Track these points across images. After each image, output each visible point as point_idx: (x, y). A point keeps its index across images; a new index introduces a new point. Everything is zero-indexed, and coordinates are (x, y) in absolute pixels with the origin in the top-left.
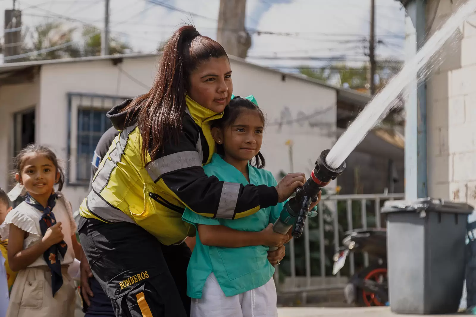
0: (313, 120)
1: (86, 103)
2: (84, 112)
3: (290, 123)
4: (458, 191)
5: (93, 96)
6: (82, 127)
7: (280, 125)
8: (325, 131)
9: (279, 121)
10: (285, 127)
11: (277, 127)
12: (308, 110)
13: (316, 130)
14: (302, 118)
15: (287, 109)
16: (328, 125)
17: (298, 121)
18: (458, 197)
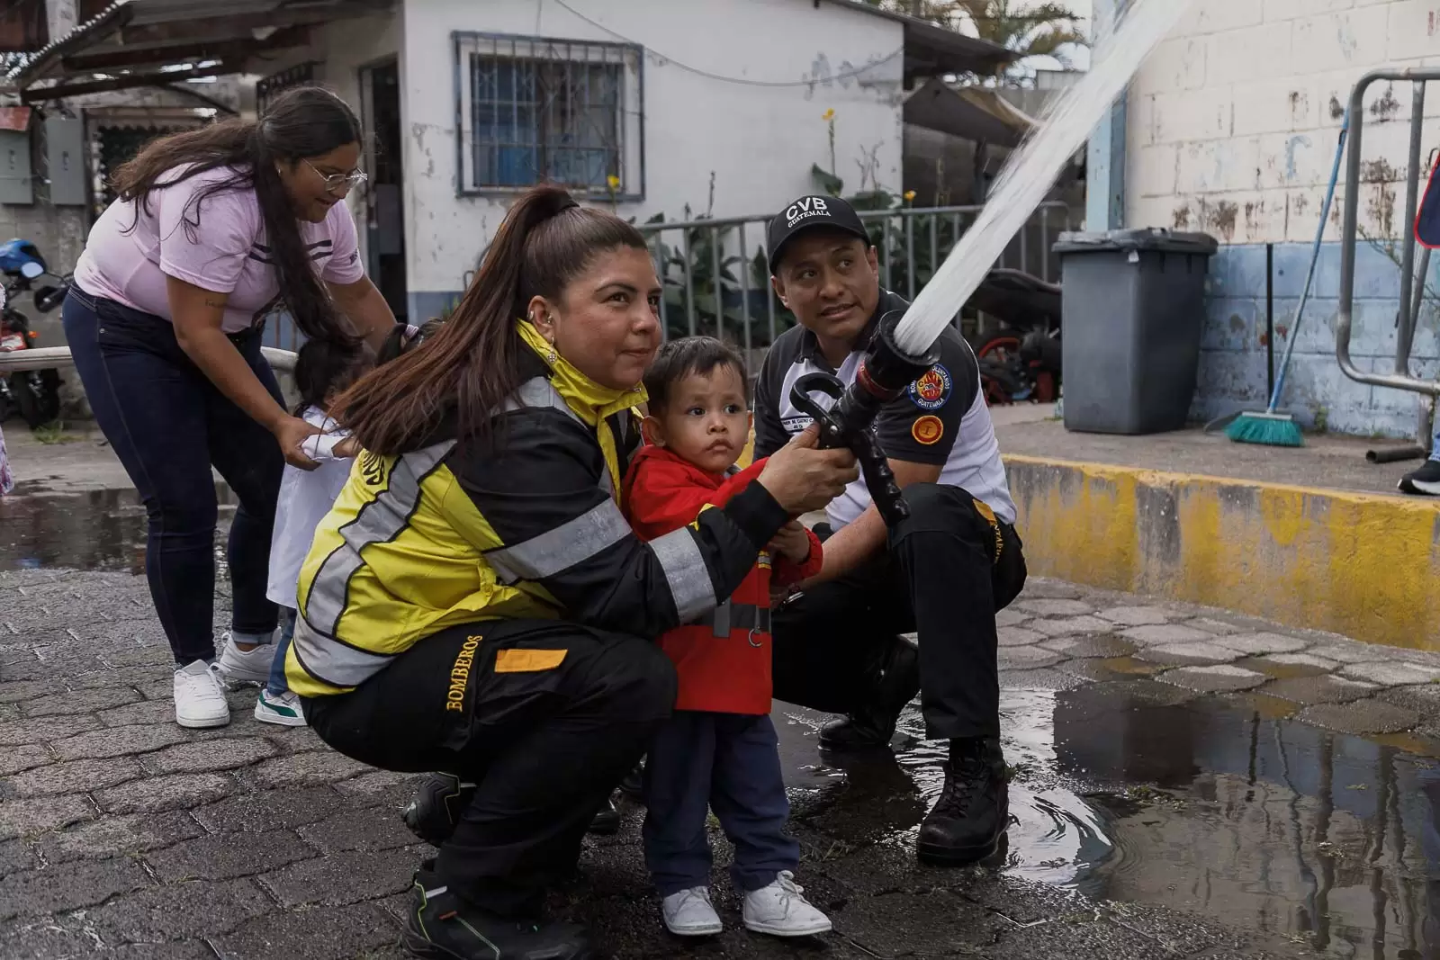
0: (865, 77)
1: (485, 49)
2: (482, 65)
3: (827, 82)
4: (1185, 211)
5: (496, 38)
6: (480, 89)
7: (811, 84)
8: (884, 96)
9: (810, 78)
10: (819, 89)
11: (807, 87)
12: (858, 61)
13: (871, 92)
14: (848, 72)
15: (822, 57)
16: (889, 84)
17: (840, 78)
18: (1185, 221)
